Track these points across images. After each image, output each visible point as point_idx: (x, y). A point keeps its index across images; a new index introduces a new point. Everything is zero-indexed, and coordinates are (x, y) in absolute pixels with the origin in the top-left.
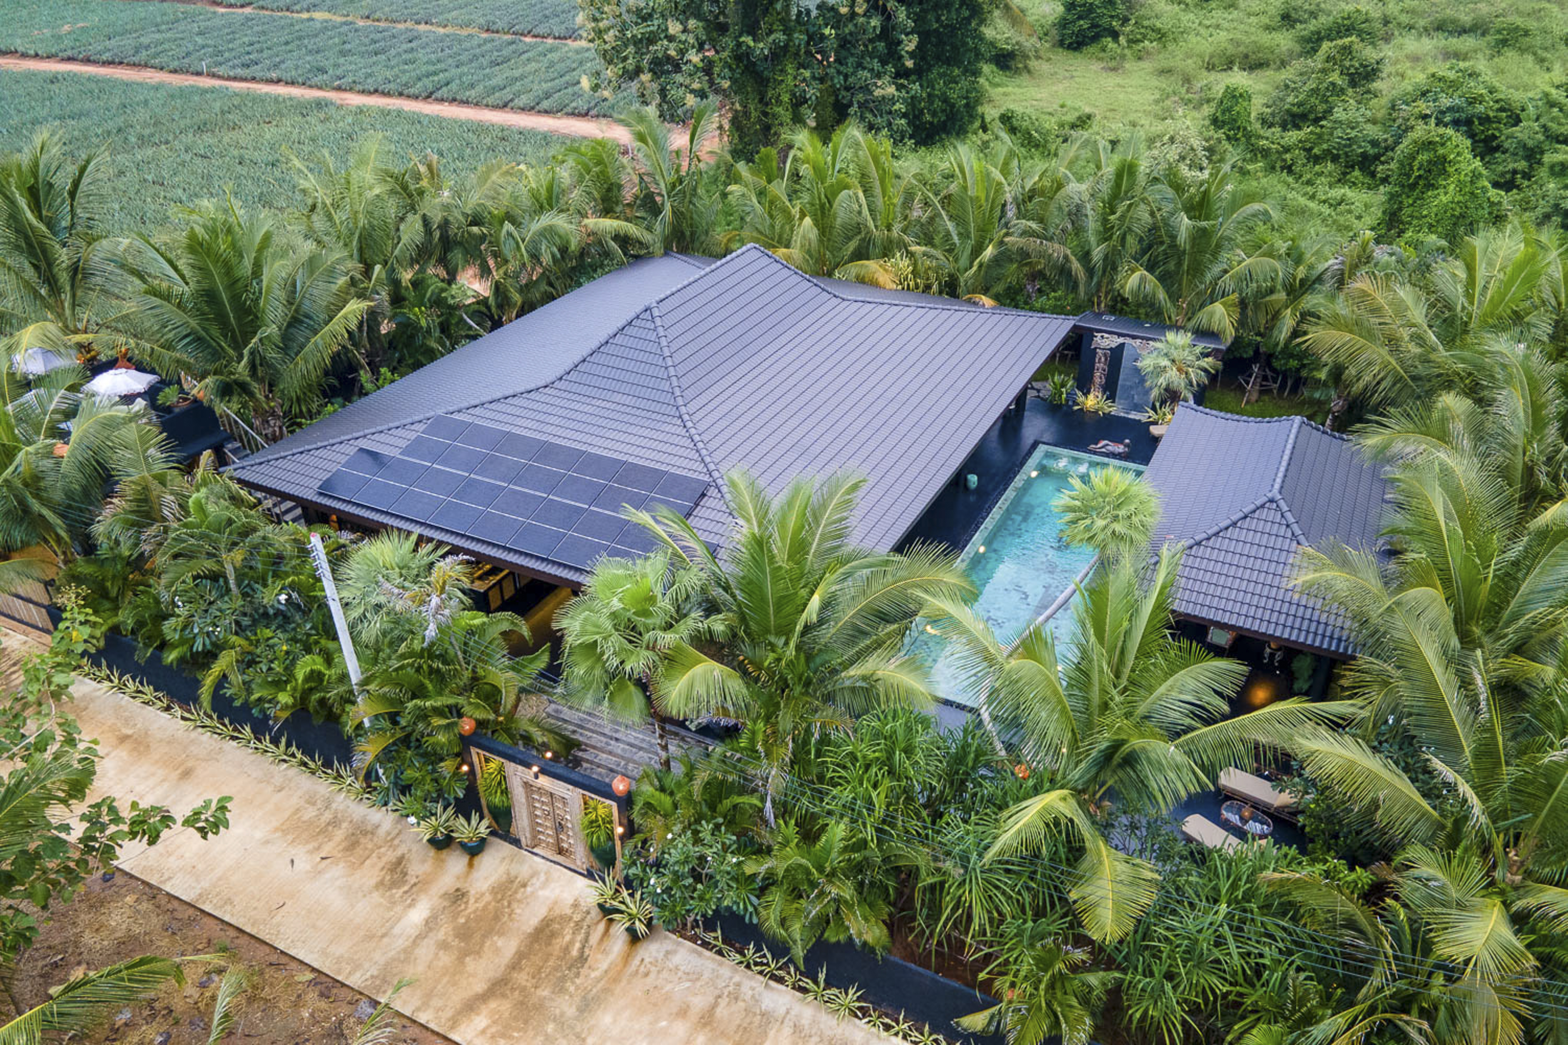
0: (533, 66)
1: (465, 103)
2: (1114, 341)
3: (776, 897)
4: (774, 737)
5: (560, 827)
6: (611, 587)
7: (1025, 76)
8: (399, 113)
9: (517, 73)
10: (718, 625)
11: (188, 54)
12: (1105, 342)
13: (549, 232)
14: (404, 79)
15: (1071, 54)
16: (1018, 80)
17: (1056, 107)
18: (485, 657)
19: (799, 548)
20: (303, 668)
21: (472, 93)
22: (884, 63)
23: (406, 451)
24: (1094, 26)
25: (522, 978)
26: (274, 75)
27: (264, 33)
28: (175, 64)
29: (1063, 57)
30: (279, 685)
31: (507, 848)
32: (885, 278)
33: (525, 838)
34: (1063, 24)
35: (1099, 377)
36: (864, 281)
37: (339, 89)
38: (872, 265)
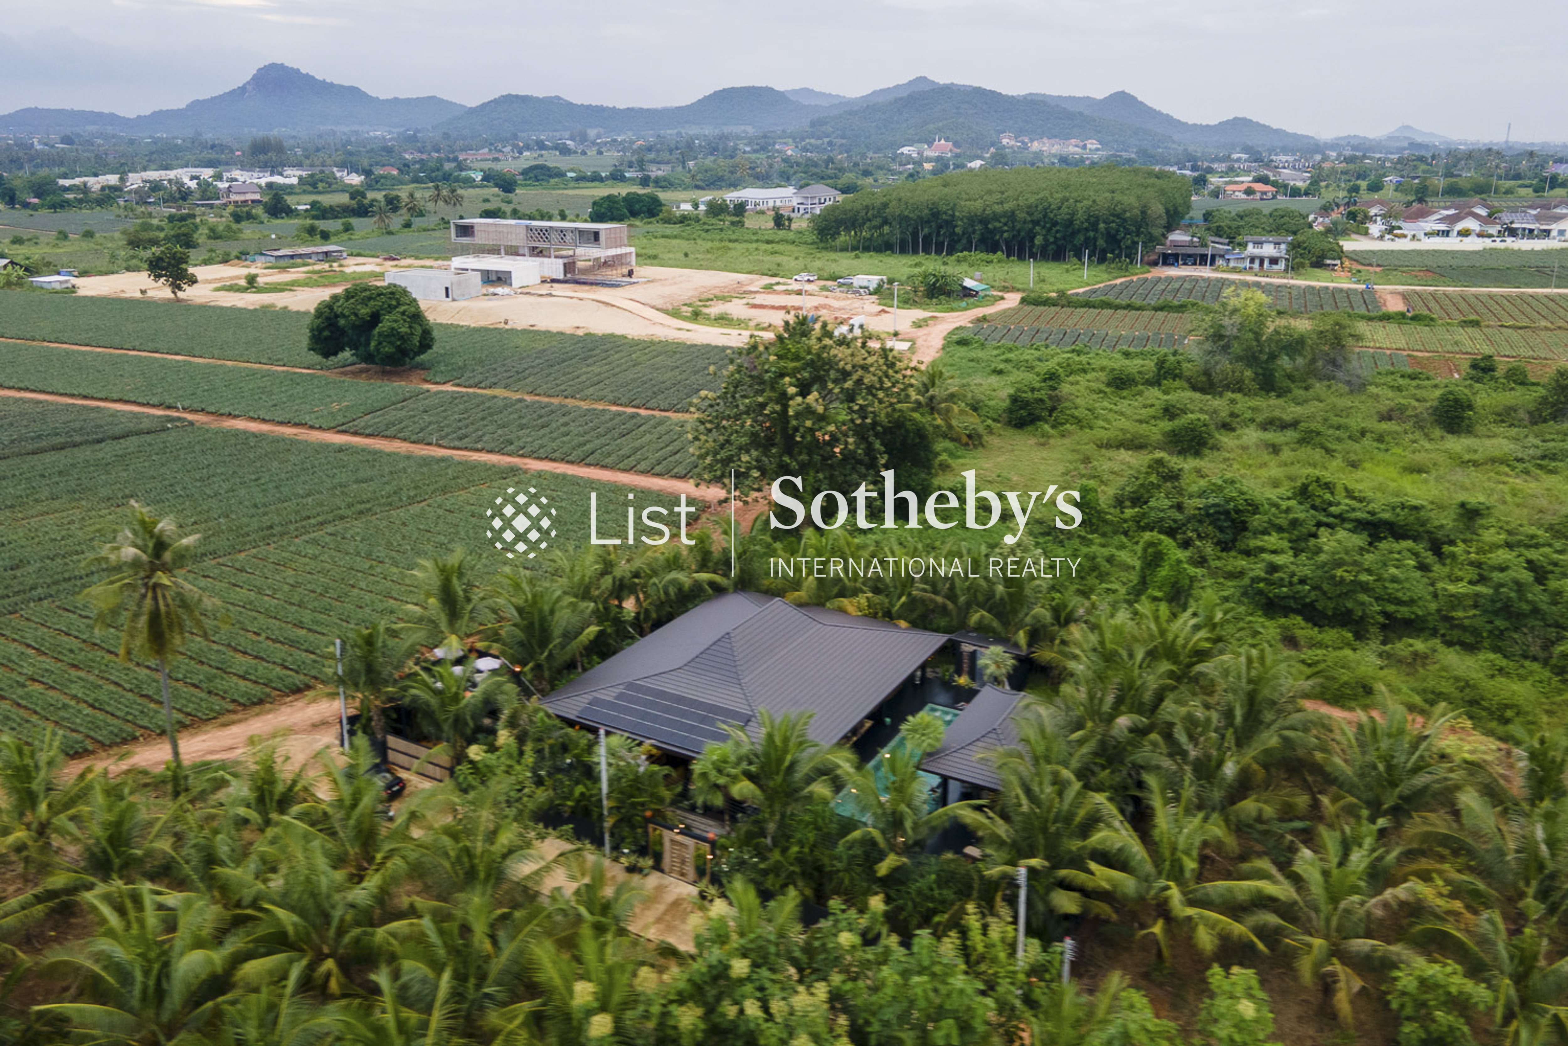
0: (648, 437)
1: (604, 467)
2: (971, 648)
3: (771, 877)
4: (772, 813)
5: (683, 862)
6: (712, 752)
7: (980, 449)
8: (564, 476)
9: (638, 443)
10: (753, 768)
11: (422, 430)
12: (967, 648)
13: (673, 582)
14: (565, 449)
15: (1016, 431)
16: (973, 453)
17: (994, 476)
18: (656, 786)
19: (786, 740)
20: (579, 789)
21: (609, 461)
22: (868, 469)
23: (616, 698)
24: (1030, 414)
25: (668, 918)
26: (479, 446)
27: (466, 411)
28: (414, 437)
29: (1010, 432)
30: (567, 798)
31: (659, 874)
32: (851, 609)
33: (667, 869)
34: (1010, 411)
35: (966, 667)
36: (842, 611)
37: (522, 456)
38: (845, 602)
